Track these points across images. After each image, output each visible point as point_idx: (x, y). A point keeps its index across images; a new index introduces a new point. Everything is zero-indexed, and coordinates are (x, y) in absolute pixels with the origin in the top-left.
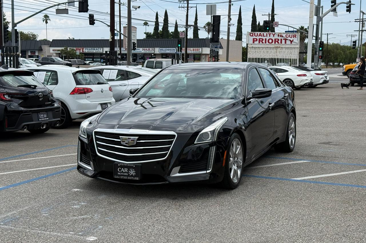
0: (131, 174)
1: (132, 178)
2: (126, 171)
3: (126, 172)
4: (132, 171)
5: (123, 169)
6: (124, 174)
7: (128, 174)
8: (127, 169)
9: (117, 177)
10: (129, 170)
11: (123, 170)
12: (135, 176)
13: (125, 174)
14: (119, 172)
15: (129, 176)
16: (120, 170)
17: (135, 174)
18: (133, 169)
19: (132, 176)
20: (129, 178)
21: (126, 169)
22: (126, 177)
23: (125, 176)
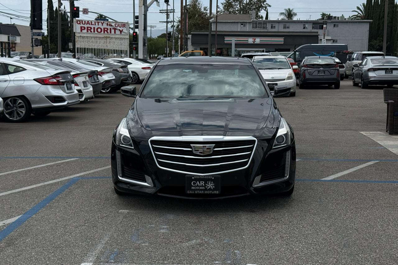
0: (209, 187)
1: (211, 191)
2: (202, 184)
3: (202, 186)
4: (209, 184)
5: (198, 182)
6: (199, 188)
7: (205, 188)
8: (204, 182)
9: (191, 192)
10: (207, 183)
11: (199, 184)
12: (214, 190)
13: (201, 188)
14: (193, 186)
15: (206, 189)
16: (194, 183)
17: (214, 187)
18: (211, 182)
19: (210, 189)
20: (206, 192)
21: (202, 183)
22: (203, 192)
23: (201, 190)
